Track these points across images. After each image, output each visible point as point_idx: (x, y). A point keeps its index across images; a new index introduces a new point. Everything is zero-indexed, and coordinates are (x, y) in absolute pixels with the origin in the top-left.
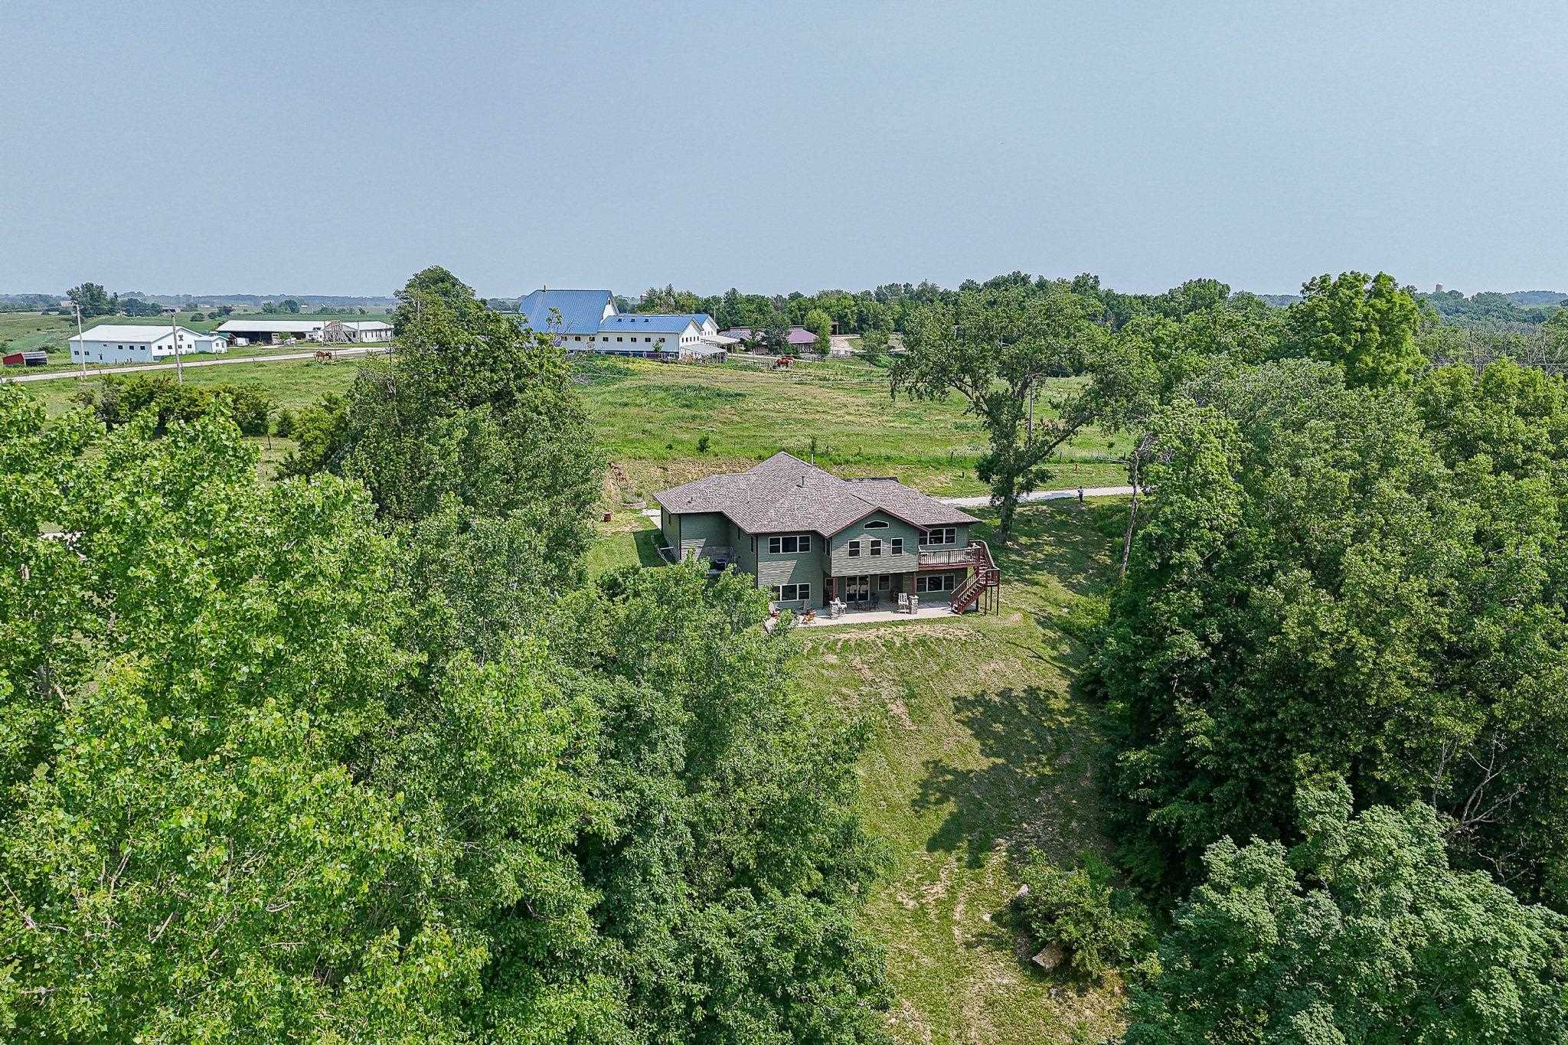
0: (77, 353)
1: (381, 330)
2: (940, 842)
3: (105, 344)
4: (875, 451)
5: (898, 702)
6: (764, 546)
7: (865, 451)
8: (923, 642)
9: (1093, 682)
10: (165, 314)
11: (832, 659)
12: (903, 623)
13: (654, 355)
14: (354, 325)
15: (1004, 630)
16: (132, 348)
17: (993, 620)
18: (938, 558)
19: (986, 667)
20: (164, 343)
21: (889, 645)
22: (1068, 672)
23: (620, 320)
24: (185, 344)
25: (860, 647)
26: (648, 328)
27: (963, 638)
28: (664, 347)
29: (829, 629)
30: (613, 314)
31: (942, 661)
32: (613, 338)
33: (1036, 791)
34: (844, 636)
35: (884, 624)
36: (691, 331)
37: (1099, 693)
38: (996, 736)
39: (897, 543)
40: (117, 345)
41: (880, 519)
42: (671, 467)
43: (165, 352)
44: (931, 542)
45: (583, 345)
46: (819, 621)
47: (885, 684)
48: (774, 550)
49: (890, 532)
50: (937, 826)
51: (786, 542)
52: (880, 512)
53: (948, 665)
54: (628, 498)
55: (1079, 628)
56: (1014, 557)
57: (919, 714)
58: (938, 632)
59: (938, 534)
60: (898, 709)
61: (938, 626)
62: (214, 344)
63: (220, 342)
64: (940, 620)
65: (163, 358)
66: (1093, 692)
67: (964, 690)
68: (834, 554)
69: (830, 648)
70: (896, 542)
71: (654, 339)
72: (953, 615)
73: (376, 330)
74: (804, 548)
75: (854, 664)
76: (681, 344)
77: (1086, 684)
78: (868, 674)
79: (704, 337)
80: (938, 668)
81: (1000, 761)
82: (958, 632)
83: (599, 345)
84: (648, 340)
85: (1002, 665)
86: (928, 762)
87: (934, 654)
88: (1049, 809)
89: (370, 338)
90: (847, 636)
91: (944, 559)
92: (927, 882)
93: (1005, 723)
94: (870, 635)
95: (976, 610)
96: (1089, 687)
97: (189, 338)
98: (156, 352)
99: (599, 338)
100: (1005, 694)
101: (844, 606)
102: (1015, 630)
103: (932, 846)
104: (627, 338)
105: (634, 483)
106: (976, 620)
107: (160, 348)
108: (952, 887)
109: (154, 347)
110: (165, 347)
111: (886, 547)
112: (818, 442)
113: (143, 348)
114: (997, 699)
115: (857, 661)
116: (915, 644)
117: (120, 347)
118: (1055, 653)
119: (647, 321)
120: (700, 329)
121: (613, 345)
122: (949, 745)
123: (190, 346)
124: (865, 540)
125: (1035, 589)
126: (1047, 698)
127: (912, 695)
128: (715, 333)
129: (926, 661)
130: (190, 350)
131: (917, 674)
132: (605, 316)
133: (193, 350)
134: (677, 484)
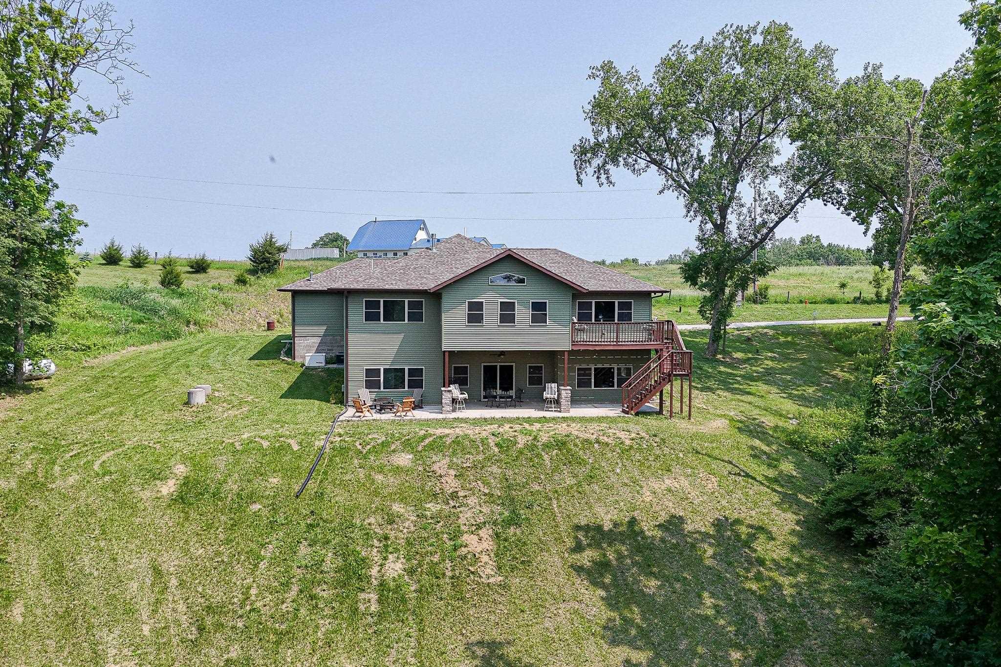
5: (483, 533)
6: (357, 313)
9: (844, 515)
11: (403, 459)
12: (542, 421)
15: (694, 436)
17: (682, 425)
18: (601, 335)
21: (505, 445)
22: (798, 502)
25: (459, 445)
27: (628, 442)
31: (583, 471)
34: (439, 432)
37: (859, 535)
38: (647, 603)
39: (538, 307)
41: (514, 270)
44: (596, 318)
46: (420, 414)
47: (472, 501)
48: (371, 317)
49: (534, 292)
51: (387, 306)
52: (511, 258)
53: (591, 479)
55: (814, 442)
56: (722, 369)
57: (512, 556)
58: (591, 433)
59: (605, 310)
60: (479, 544)
66: (847, 533)
68: (446, 318)
69: (409, 445)
70: (536, 307)
72: (623, 415)
74: (415, 317)
75: (435, 468)
77: (830, 518)
78: (451, 483)
80: (574, 481)
82: (622, 435)
85: (685, 483)
87: (572, 460)
90: (447, 432)
95: (660, 412)
96: (839, 523)
100: (674, 524)
101: (461, 396)
102: (713, 439)
106: (654, 422)
111: (523, 314)
115: (441, 465)
116: (547, 446)
118: (771, 473)
124: (492, 301)
125: (750, 398)
126: (752, 537)
127: (513, 521)
129: (555, 469)
131: (537, 488)
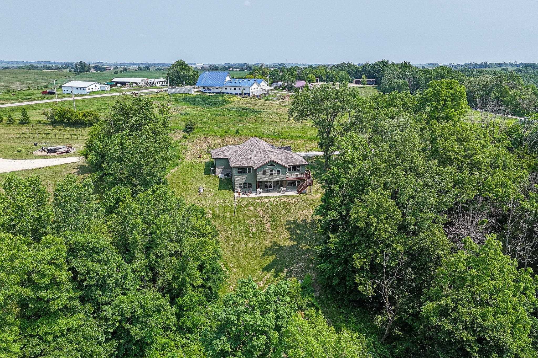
0: (64, 90)
1: (162, 82)
2: (267, 269)
3: (72, 87)
4: (295, 134)
5: (268, 223)
6: (236, 171)
7: (292, 134)
8: (283, 204)
10: (107, 70)
11: (252, 208)
12: (279, 197)
13: (241, 94)
14: (153, 80)
16: (80, 89)
17: (310, 196)
18: (293, 176)
19: (301, 213)
20: (91, 87)
21: (272, 204)
23: (231, 82)
24: (97, 88)
25: (262, 204)
26: (241, 85)
28: (245, 92)
29: (254, 198)
30: (229, 79)
31: (287, 210)
32: (228, 88)
33: (303, 254)
35: (272, 197)
36: (255, 86)
38: (297, 234)
40: (76, 88)
41: (272, 164)
42: (225, 139)
43: (91, 90)
44: (292, 170)
45: (219, 90)
46: (253, 195)
47: (266, 217)
48: (240, 172)
49: (276, 168)
50: (268, 263)
51: (243, 170)
52: (272, 161)
53: (289, 212)
54: (209, 149)
57: (274, 227)
58: (289, 200)
59: (294, 168)
60: (268, 225)
61: (290, 198)
62: (106, 88)
63: (108, 87)
64: (292, 196)
65: (90, 92)
67: (291, 219)
68: (258, 174)
69: (252, 205)
70: (278, 171)
71: (242, 89)
72: (297, 194)
73: (161, 82)
74: (249, 172)
75: (258, 210)
76: (251, 91)
78: (262, 214)
79: (260, 87)
80: (285, 212)
81: (295, 243)
82: (296, 201)
83: (224, 90)
84: (240, 89)
85: (307, 212)
86: (272, 242)
87: (285, 208)
88: (305, 260)
89: (158, 84)
90: (259, 201)
91: (295, 176)
92: (259, 281)
93: (301, 231)
94: (267, 201)
95: (305, 193)
97: (98, 86)
98: (88, 91)
99: (224, 89)
100: (304, 221)
101: (261, 191)
103: (263, 270)
104: (233, 88)
105: (212, 144)
106: (304, 196)
107: (89, 89)
108: (265, 283)
109: (87, 89)
110: (91, 89)
111: (275, 173)
112: (276, 131)
113: (84, 89)
114: (301, 223)
115: (259, 209)
116: (280, 204)
117: (77, 89)
119: (240, 82)
120: (259, 85)
121: (228, 91)
122: (281, 238)
123: (99, 88)
124: (268, 170)
127: (274, 221)
128: (266, 85)
129: (282, 210)
130: (99, 90)
131: (278, 214)
132: (226, 80)
133: (100, 90)
134: (226, 145)
